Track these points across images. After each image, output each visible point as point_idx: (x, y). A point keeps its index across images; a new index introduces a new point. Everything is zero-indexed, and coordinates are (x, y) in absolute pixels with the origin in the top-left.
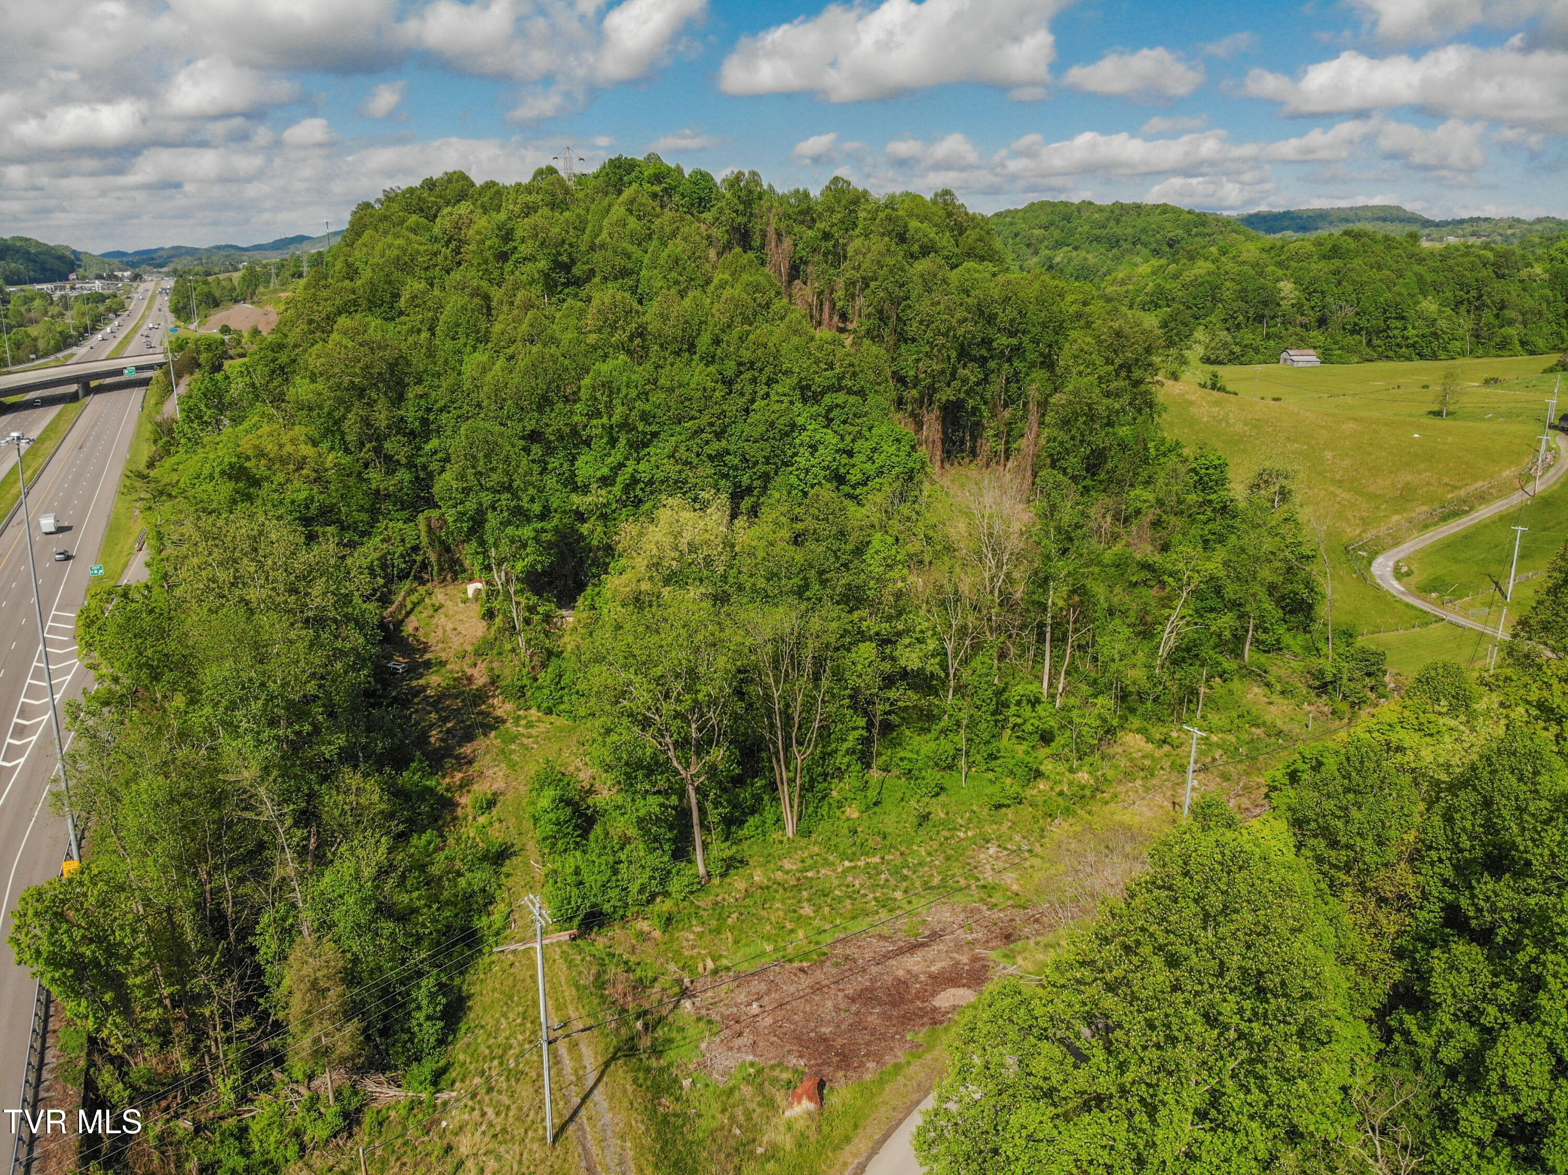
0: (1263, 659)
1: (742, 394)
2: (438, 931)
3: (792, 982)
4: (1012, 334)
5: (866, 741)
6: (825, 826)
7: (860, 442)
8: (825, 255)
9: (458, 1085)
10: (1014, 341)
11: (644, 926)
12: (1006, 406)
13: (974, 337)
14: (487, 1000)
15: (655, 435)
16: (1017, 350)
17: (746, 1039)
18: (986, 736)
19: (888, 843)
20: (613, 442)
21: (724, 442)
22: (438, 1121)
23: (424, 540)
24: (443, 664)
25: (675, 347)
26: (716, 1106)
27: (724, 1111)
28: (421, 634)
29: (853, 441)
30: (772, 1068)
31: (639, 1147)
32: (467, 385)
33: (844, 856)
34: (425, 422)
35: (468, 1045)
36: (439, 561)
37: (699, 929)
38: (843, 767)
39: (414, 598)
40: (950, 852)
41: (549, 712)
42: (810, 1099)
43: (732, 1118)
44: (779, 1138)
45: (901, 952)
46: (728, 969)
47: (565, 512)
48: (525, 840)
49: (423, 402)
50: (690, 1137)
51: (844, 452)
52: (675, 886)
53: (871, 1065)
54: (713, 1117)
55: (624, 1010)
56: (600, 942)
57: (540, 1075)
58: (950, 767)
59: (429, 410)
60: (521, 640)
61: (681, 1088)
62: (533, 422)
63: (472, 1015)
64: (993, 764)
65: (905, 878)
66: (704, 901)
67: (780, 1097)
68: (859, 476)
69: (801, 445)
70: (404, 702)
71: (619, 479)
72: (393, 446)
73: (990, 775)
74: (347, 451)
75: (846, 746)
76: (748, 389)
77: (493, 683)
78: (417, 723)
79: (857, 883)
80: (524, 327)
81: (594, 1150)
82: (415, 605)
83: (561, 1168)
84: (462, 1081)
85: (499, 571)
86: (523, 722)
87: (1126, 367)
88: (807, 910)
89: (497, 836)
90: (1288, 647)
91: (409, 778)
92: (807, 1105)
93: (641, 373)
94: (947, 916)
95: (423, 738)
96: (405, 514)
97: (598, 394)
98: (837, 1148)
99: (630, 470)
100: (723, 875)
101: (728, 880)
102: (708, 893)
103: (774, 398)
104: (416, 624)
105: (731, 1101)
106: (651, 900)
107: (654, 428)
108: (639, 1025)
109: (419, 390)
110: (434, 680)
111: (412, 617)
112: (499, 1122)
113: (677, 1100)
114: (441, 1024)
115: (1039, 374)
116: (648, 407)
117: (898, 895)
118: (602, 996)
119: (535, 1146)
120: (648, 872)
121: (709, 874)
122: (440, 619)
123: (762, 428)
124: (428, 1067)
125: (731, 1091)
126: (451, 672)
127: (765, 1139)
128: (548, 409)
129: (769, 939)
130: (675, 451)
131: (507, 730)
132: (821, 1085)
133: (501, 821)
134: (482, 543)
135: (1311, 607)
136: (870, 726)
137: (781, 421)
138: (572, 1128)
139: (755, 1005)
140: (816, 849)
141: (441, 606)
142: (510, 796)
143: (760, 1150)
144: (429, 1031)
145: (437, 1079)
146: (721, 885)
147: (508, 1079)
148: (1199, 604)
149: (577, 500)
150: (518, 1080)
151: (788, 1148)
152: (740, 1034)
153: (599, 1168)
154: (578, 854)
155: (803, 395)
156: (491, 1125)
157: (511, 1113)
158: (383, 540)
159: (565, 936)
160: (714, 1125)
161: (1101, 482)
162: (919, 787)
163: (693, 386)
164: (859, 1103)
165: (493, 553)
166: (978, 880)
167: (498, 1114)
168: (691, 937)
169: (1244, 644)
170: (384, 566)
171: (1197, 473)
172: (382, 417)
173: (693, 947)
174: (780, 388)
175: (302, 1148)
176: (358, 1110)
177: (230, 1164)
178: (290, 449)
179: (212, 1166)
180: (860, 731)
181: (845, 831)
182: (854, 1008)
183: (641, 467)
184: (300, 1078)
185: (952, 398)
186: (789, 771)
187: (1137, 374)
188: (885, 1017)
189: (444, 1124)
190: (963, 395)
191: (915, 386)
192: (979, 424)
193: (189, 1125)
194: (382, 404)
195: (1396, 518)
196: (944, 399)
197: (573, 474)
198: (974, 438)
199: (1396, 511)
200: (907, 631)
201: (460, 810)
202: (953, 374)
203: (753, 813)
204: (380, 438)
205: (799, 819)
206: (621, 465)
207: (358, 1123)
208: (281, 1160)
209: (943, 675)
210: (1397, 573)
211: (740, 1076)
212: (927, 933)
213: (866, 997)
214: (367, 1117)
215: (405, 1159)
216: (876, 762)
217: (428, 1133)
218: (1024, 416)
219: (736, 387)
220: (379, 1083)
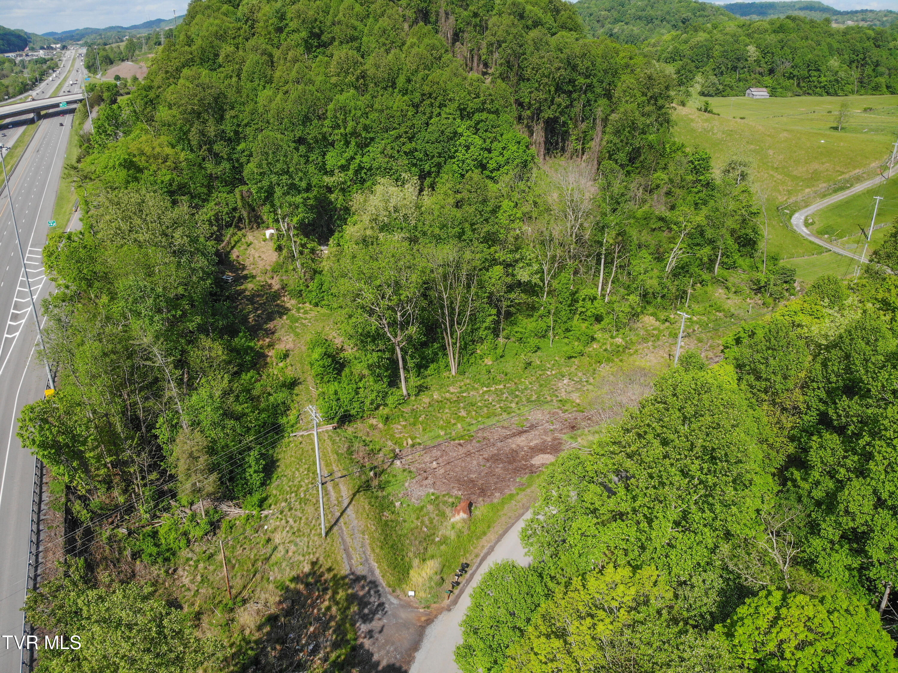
0: (726, 273)
1: (424, 114)
2: (259, 426)
3: (455, 451)
4: (587, 77)
5: (497, 323)
6: (473, 368)
7: (495, 143)
8: (475, 26)
9: (273, 507)
10: (588, 81)
11: (374, 421)
12: (583, 121)
13: (564, 78)
14: (288, 462)
15: (372, 139)
16: (590, 87)
17: (430, 481)
18: (565, 319)
19: (508, 377)
20: (347, 143)
21: (414, 143)
22: (263, 526)
23: (240, 204)
24: (254, 277)
25: (384, 84)
26: (413, 516)
27: (418, 519)
28: (240, 259)
29: (491, 142)
30: (444, 496)
31: (372, 538)
32: (261, 110)
33: (483, 385)
34: (236, 133)
35: (278, 486)
36: (248, 216)
37: (404, 423)
38: (483, 337)
39: (236, 238)
40: (542, 382)
41: (316, 305)
42: (465, 512)
43: (422, 522)
44: (448, 533)
45: (514, 435)
46: (420, 444)
47: (320, 187)
48: (306, 376)
49: (235, 121)
50: (400, 533)
51: (486, 149)
52: (390, 400)
53: (497, 495)
54: (412, 522)
55: (363, 466)
56: (350, 430)
57: (318, 501)
58: (544, 336)
59: (239, 126)
60: (298, 264)
61: (395, 507)
62: (300, 132)
63: (279, 470)
64: (568, 334)
65: (517, 396)
66: (406, 409)
67: (448, 511)
68: (495, 165)
69: (460, 145)
70: (233, 298)
71: (352, 167)
72: (219, 147)
73: (566, 340)
74: (192, 150)
75: (485, 325)
76: (428, 110)
77: (283, 288)
78: (241, 311)
79: (490, 399)
80: (294, 74)
81: (348, 539)
82: (236, 242)
83: (330, 549)
84: (275, 504)
85: (283, 223)
86: (302, 311)
87: (655, 98)
88: (463, 413)
89: (290, 373)
90: (740, 266)
91: (239, 341)
92: (463, 515)
93: (363, 101)
94: (539, 416)
95: (245, 320)
96: (228, 188)
97: (338, 114)
98: (479, 538)
99: (357, 161)
100: (416, 395)
101: (419, 398)
102: (409, 404)
103: (444, 116)
104: (237, 254)
105: (422, 513)
106: (377, 408)
107: (372, 135)
108: (372, 474)
109: (233, 113)
110: (250, 286)
111: (235, 250)
112: (296, 526)
113: (393, 513)
114: (262, 475)
115: (603, 101)
116: (368, 122)
117: (513, 405)
118: (351, 459)
119: (316, 538)
120: (375, 394)
121: (409, 395)
122: (251, 251)
123: (436, 135)
124: (256, 497)
125: (422, 508)
126: (259, 281)
127: (440, 533)
128: (308, 124)
129: (442, 428)
130: (384, 149)
131: (293, 315)
132: (470, 505)
133: (292, 365)
134: (273, 205)
135: (755, 243)
136: (499, 313)
137: (448, 130)
138: (335, 528)
139: (434, 463)
140: (468, 381)
141: (251, 243)
142: (296, 352)
143: (437, 539)
144: (256, 479)
145: (261, 503)
146: (415, 400)
147: (300, 503)
148: (690, 241)
149: (328, 180)
150: (306, 504)
151: (452, 538)
152: (426, 478)
153: (351, 549)
154: (336, 383)
155: (461, 114)
156: (291, 527)
157: (302, 521)
158: (216, 204)
159: (330, 427)
160: (413, 526)
161: (637, 168)
162: (526, 347)
163: (395, 108)
164: (491, 515)
165: (279, 211)
166: (557, 397)
167: (295, 522)
168: (400, 427)
169: (715, 264)
170: (217, 220)
171: (693, 163)
172: (211, 130)
173: (401, 433)
174: (447, 110)
175: (189, 541)
176: (218, 521)
177: (149, 551)
178: (158, 150)
179: (139, 552)
180: (493, 317)
181: (484, 371)
182: (488, 465)
183: (365, 159)
184: (186, 504)
185: (551, 116)
186: (452, 337)
187: (660, 102)
188: (505, 469)
189: (266, 527)
190: (557, 114)
191: (529, 109)
192: (567, 132)
193: (125, 531)
194: (211, 122)
195: (807, 190)
196: (546, 116)
197: (324, 164)
198: (564, 141)
199: (808, 187)
200: (522, 259)
201: (269, 359)
202: (552, 101)
203: (433, 362)
204: (211, 143)
205: (459, 365)
206: (352, 158)
207: (219, 528)
208: (177, 548)
209: (542, 284)
210: (806, 224)
211: (426, 500)
212: (528, 425)
213: (495, 459)
214: (224, 525)
215: (245, 546)
216: (502, 334)
217: (257, 532)
218: (593, 127)
219: (421, 109)
220: (230, 506)
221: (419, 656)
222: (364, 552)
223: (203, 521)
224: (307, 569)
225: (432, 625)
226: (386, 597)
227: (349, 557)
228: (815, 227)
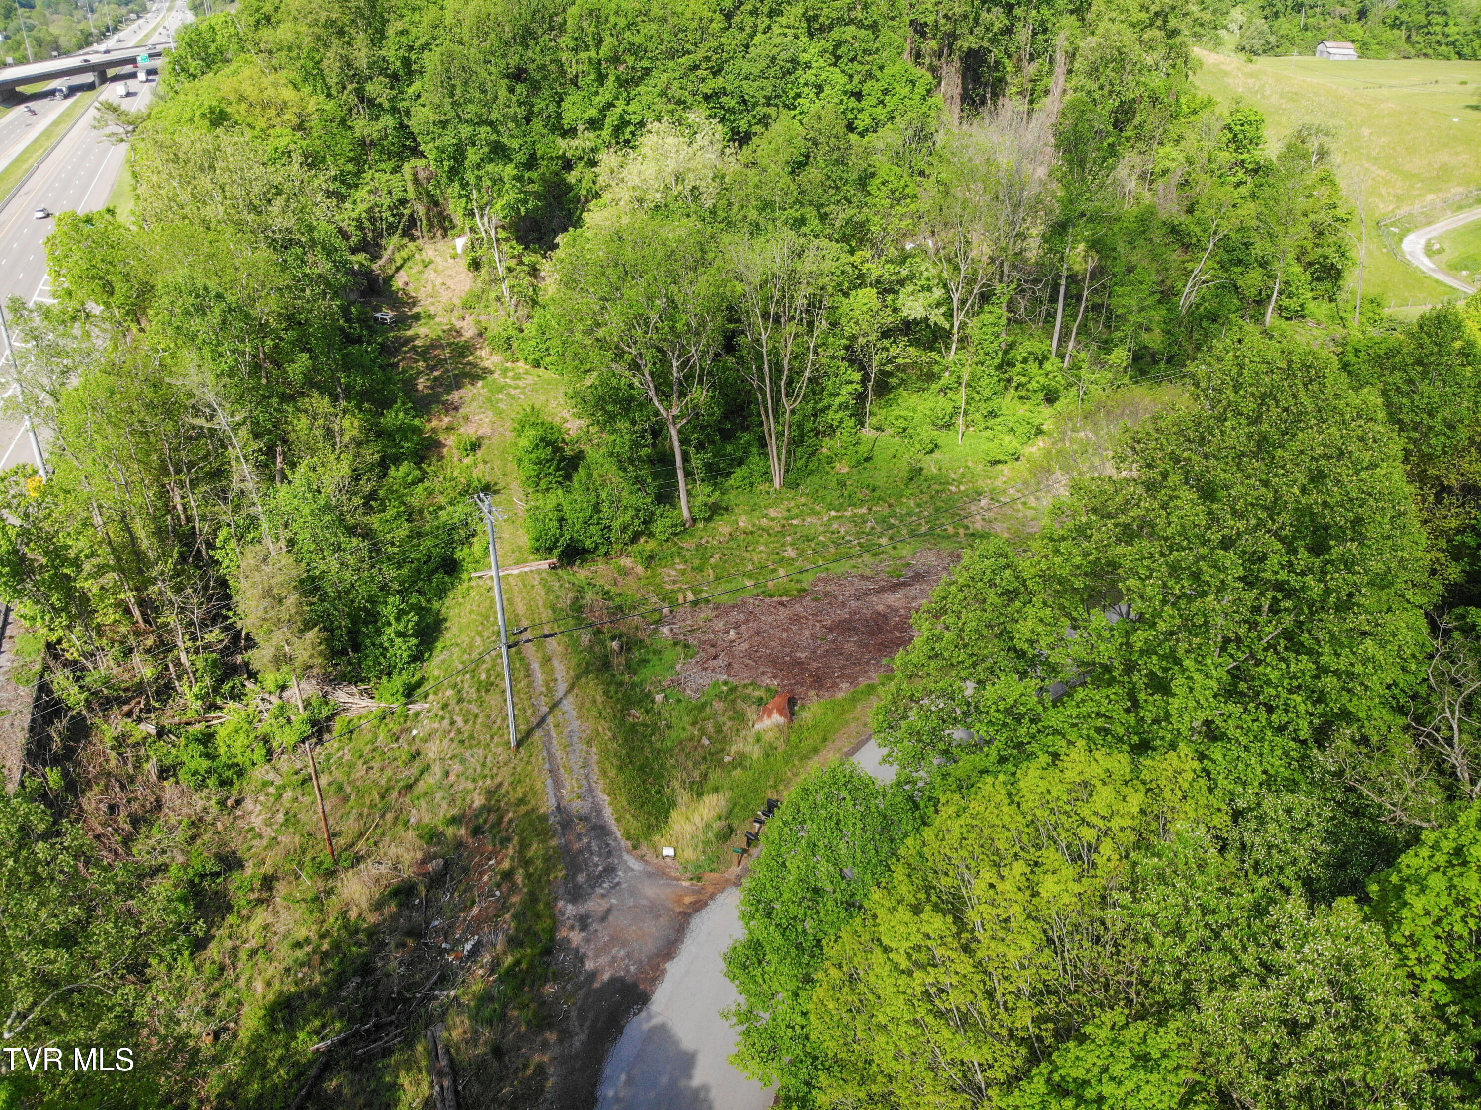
0: (1285, 325)
1: (742, 29)
2: (419, 560)
3: (771, 614)
5: (861, 397)
6: (814, 479)
7: (869, 84)
9: (431, 697)
11: (626, 562)
12: (1032, 59)
14: (464, 621)
15: (647, 71)
17: (722, 661)
18: (988, 392)
19: (876, 494)
20: (601, 78)
21: (721, 80)
22: (409, 730)
23: (411, 194)
24: (430, 316)
26: (686, 719)
27: (694, 724)
28: (411, 289)
29: (862, 82)
30: (745, 686)
31: (605, 752)
32: (449, 20)
33: (831, 507)
34: (406, 62)
35: (443, 662)
36: (427, 215)
37: (681, 567)
38: (835, 423)
39: (405, 254)
40: (939, 504)
41: (537, 365)
42: (780, 713)
43: (703, 731)
44: (748, 749)
45: (882, 590)
46: (707, 601)
47: (552, 158)
48: (509, 480)
49: (403, 39)
50: (658, 745)
51: (852, 94)
52: (658, 527)
53: (844, 686)
54: (684, 729)
55: (599, 632)
56: (581, 574)
58: (948, 426)
59: (410, 48)
60: (505, 287)
61: (653, 701)
62: (517, 57)
63: (448, 635)
64: (992, 422)
65: (892, 527)
66: (688, 543)
67: (751, 713)
68: (868, 121)
69: (806, 85)
70: (389, 350)
71: (608, 121)
72: (376, 88)
73: (988, 433)
74: (329, 94)
75: (839, 400)
76: (749, 22)
77: (481, 335)
78: (404, 371)
79: (842, 530)
81: (559, 754)
82: (405, 261)
83: (524, 769)
84: (435, 693)
85: (482, 216)
86: (511, 374)
88: (790, 553)
89: (480, 474)
90: (1312, 315)
91: (394, 417)
92: (777, 718)
94: (932, 559)
95: (409, 385)
96: (391, 164)
97: (585, 24)
98: (804, 758)
99: (618, 110)
100: (709, 519)
101: (712, 525)
102: (692, 536)
103: (776, 29)
104: (406, 279)
105: (703, 715)
106: (634, 539)
107: (646, 63)
108: (615, 645)
109: (400, 25)
110: (422, 332)
111: (402, 272)
112: (467, 729)
113: (647, 712)
114: (414, 641)
115: (1070, 21)
116: (638, 39)
117: (884, 541)
118: (577, 618)
119: (500, 750)
120: (631, 513)
121: (694, 521)
122: (430, 274)
123: (763, 64)
124: (399, 681)
125: (703, 706)
126: (439, 324)
127: (733, 749)
128: (532, 42)
129: (750, 577)
130: (668, 88)
131: (494, 381)
132: (792, 702)
133: (485, 462)
134: (464, 185)
135: (1339, 273)
136: (865, 380)
137: (784, 56)
138: (538, 734)
139: (732, 632)
140: (803, 500)
141: (431, 262)
142: (495, 440)
143: (727, 759)
144: (402, 649)
145: (410, 692)
146: (705, 529)
147: (478, 690)
148: (1226, 257)
149: (563, 145)
150: (487, 691)
151: (755, 756)
152: (716, 657)
153: (562, 770)
154: (560, 492)
155: (809, 27)
156: (459, 732)
157: (479, 721)
158: (370, 192)
159: (544, 565)
160: (683, 735)
161: (1128, 139)
162: (913, 445)
163: (688, 15)
164: (830, 718)
165: (475, 195)
166: (967, 528)
167: (466, 722)
168: (673, 573)
169: (1266, 309)
170: (372, 220)
171: (1230, 130)
172: (362, 56)
173: (674, 582)
174: (784, 20)
175: (270, 752)
176: (329, 719)
177: (193, 765)
178: (270, 92)
179: (174, 767)
180: (854, 386)
181: (834, 484)
182: (830, 637)
183: (630, 109)
184: (273, 689)
185: (974, 46)
186: (777, 422)
187: (1173, 23)
188: (860, 644)
189: (415, 732)
190: (986, 44)
191: (934, 37)
192: (1001, 81)
193: (152, 729)
194: (361, 39)
195: (1430, 197)
196: (966, 46)
197: (559, 116)
198: (995, 95)
199: (1431, 191)
200: (911, 278)
201: (445, 451)
202: (976, 21)
203: (740, 464)
204: (361, 79)
205: (787, 471)
206: (610, 105)
207: (329, 730)
208: (248, 763)
209: (947, 326)
210: (1429, 251)
211: (713, 693)
212: (910, 574)
213: (844, 627)
214: (338, 725)
215: (372, 764)
216: (870, 421)
217: (397, 740)
218: (1050, 71)
219: (736, 19)
220: (351, 694)
221: (674, 969)
222: (587, 777)
223: (300, 717)
224: (479, 801)
225: (704, 912)
226: (620, 857)
227: (558, 784)
228: (1445, 257)
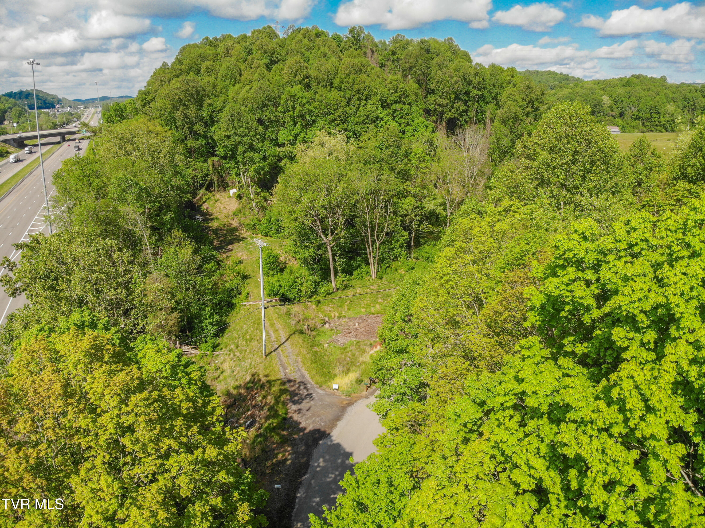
1: (354, 105)
3: (374, 320)
4: (479, 90)
6: (389, 276)
7: (408, 127)
9: (224, 349)
10: (480, 93)
11: (308, 304)
12: (476, 123)
13: (462, 91)
14: (238, 322)
15: (314, 121)
16: (481, 97)
17: (353, 334)
20: (295, 124)
21: (345, 125)
22: (214, 361)
23: (211, 171)
24: (219, 219)
25: (323, 83)
26: (339, 352)
27: (342, 354)
28: (210, 210)
29: (405, 126)
30: (364, 341)
31: (304, 358)
34: (211, 117)
35: (229, 336)
36: (217, 180)
37: (332, 306)
38: (398, 254)
39: (207, 197)
41: (266, 235)
43: (346, 355)
44: (366, 359)
46: (345, 316)
47: (273, 156)
48: (255, 274)
49: (211, 108)
50: (327, 359)
51: (401, 131)
52: (321, 290)
54: (338, 355)
55: (298, 322)
56: (289, 307)
59: (213, 112)
60: (253, 203)
62: (259, 114)
63: (230, 327)
67: (368, 349)
71: (298, 140)
72: (198, 127)
74: (177, 131)
75: (399, 243)
76: (357, 102)
77: (241, 225)
78: (209, 238)
80: (257, 75)
81: (284, 360)
82: (207, 199)
83: (269, 364)
84: (226, 347)
85: (244, 175)
88: (381, 301)
92: (379, 348)
93: (308, 94)
96: (202, 159)
97: (289, 102)
99: (302, 136)
100: (344, 289)
101: (345, 291)
102: (336, 295)
103: (368, 105)
104: (208, 206)
105: (346, 351)
106: (311, 296)
107: (314, 118)
108: (305, 327)
109: (209, 102)
110: (215, 224)
111: (206, 203)
112: (241, 356)
113: (322, 348)
114: (216, 328)
115: (491, 105)
116: (311, 108)
118: (289, 318)
119: (258, 359)
120: (310, 283)
121: (338, 289)
122: (218, 204)
123: (363, 118)
124: (210, 343)
125: (346, 348)
126: (222, 221)
127: (360, 360)
128: (265, 109)
129: (363, 309)
131: (248, 241)
133: (245, 268)
136: (410, 236)
137: (372, 115)
139: (357, 325)
140: (385, 283)
141: (218, 200)
142: (249, 261)
144: (211, 330)
145: (215, 347)
146: (342, 293)
147: (246, 342)
149: (278, 150)
150: (250, 341)
152: (350, 333)
153: (286, 364)
154: (279, 275)
155: (382, 105)
156: (238, 357)
157: (247, 352)
158: (193, 170)
159: (273, 300)
160: (338, 357)
163: (332, 99)
165: (241, 167)
168: (329, 308)
170: (193, 182)
172: (192, 114)
173: (330, 311)
174: (372, 102)
180: (406, 237)
181: (398, 277)
183: (307, 136)
185: (451, 117)
189: (217, 362)
190: (456, 116)
191: (434, 115)
194: (193, 107)
196: (448, 116)
197: (277, 139)
200: (428, 195)
202: (452, 107)
203: (357, 269)
204: (191, 123)
205: (378, 272)
206: (298, 135)
209: (445, 215)
211: (350, 344)
216: (413, 256)
217: (209, 364)
219: (352, 102)
220: (188, 349)
221: (341, 424)
222: (297, 366)
224: (248, 378)
225: (353, 406)
226: (314, 390)
227: (284, 369)
